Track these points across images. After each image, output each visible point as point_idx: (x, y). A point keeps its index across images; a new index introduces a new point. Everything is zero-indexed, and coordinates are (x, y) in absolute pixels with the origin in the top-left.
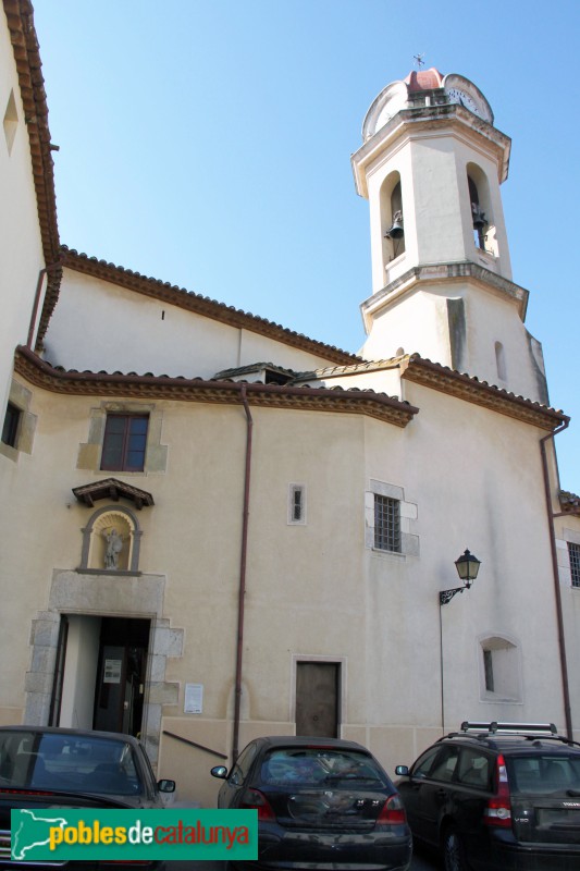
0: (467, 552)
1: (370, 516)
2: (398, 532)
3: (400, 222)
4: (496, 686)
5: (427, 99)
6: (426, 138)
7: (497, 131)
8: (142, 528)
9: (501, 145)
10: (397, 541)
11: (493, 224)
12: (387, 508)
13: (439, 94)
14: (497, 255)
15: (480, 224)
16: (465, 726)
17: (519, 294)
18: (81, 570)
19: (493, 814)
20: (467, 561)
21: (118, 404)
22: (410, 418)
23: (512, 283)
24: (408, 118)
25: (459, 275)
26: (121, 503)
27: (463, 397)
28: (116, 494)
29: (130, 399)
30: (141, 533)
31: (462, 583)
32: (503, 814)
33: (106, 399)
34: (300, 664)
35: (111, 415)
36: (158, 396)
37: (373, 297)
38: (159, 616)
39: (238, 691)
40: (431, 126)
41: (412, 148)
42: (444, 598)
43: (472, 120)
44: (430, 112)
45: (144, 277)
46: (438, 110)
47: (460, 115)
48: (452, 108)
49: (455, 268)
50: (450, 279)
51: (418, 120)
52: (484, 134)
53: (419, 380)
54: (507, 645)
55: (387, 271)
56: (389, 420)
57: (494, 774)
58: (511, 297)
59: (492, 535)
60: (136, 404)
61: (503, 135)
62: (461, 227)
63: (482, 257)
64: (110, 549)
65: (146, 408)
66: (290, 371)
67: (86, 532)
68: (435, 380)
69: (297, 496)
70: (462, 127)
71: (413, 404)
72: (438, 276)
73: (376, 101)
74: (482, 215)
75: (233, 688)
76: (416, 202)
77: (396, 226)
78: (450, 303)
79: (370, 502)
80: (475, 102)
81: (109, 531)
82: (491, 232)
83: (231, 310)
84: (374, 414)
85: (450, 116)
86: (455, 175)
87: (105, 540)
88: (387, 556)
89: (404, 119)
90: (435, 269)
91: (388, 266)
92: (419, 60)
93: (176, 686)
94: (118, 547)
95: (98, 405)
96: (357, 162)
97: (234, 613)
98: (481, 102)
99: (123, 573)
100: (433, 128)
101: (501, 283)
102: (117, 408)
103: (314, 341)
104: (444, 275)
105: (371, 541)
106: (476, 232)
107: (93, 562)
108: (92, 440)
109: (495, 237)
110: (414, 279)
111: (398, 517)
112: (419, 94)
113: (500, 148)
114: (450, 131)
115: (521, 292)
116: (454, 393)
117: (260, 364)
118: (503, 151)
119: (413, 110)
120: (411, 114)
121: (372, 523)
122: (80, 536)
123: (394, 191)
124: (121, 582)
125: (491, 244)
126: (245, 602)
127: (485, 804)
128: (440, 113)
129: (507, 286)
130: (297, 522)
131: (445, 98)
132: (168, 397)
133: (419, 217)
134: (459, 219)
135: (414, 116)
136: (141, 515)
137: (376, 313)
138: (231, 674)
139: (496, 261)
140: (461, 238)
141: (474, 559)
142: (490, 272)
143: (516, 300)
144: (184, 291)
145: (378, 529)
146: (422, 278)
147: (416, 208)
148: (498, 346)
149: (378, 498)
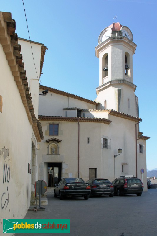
0: (120, 148)
1: (102, 142)
2: (107, 145)
3: (107, 67)
4: (124, 171)
5: (117, 34)
6: (116, 45)
7: (133, 43)
8: (59, 146)
9: (134, 46)
10: (107, 146)
11: (130, 68)
12: (105, 140)
13: (120, 33)
14: (130, 76)
15: (127, 68)
16: (120, 176)
17: (134, 87)
18: (48, 154)
19: (125, 186)
20: (120, 149)
21: (52, 122)
22: (110, 123)
23: (133, 84)
24: (112, 39)
25: (121, 83)
26: (55, 142)
27: (121, 117)
28: (54, 140)
29: (54, 121)
30: (59, 147)
31: (119, 154)
32: (126, 186)
33: (49, 121)
34: (89, 169)
35: (50, 124)
36: (60, 120)
37: (100, 87)
38: (63, 162)
39: (79, 174)
40: (117, 42)
41: (112, 47)
42: (115, 156)
43: (128, 40)
44: (117, 38)
45: (47, 87)
46: (119, 38)
47: (125, 39)
48: (123, 37)
49: (120, 81)
50: (119, 84)
51: (114, 40)
52: (130, 44)
53: (112, 115)
54: (126, 164)
55: (103, 80)
56: (106, 123)
57: (125, 181)
58: (132, 87)
59: (125, 144)
60: (56, 122)
61: (135, 44)
62: (122, 70)
63: (127, 77)
64: (53, 150)
65: (58, 123)
66: (82, 109)
67: (48, 147)
68: (115, 114)
69: (88, 139)
70: (125, 42)
71: (111, 120)
72: (116, 83)
73: (103, 31)
74: (128, 66)
75: (78, 173)
76: (112, 63)
77: (106, 68)
78: (118, 90)
79: (102, 139)
80: (129, 33)
81: (52, 147)
82: (129, 70)
83: (67, 93)
84: (103, 123)
85: (122, 39)
86: (122, 56)
87: (52, 149)
88: (105, 149)
89: (110, 40)
90: (115, 81)
91: (103, 79)
92: (115, 18)
93: (67, 174)
94: (55, 150)
95: (48, 122)
96: (97, 49)
97: (78, 160)
98: (130, 33)
99: (56, 154)
100: (118, 42)
101: (130, 84)
102: (52, 123)
103: (86, 99)
104: (117, 83)
105: (102, 147)
106: (126, 70)
107: (50, 153)
108: (47, 130)
109: (130, 72)
110: (110, 84)
111: (107, 142)
112: (114, 32)
113: (134, 47)
114: (122, 43)
115: (135, 86)
116: (119, 116)
117: (76, 108)
118: (134, 48)
119: (113, 37)
120: (112, 38)
121: (102, 143)
122: (47, 148)
123: (106, 57)
124: (56, 156)
125: (129, 74)
126: (79, 159)
127: (124, 185)
128: (120, 38)
129: (132, 85)
130: (89, 144)
131: (121, 33)
132: (62, 121)
133: (112, 67)
134: (122, 68)
135: (113, 39)
136: (58, 144)
137: (100, 91)
138: (77, 171)
139: (130, 78)
140: (122, 73)
141: (121, 149)
142: (128, 82)
143: (133, 88)
144: (56, 89)
145: (103, 145)
146: (112, 83)
147: (112, 64)
148: (128, 100)
149: (104, 139)
